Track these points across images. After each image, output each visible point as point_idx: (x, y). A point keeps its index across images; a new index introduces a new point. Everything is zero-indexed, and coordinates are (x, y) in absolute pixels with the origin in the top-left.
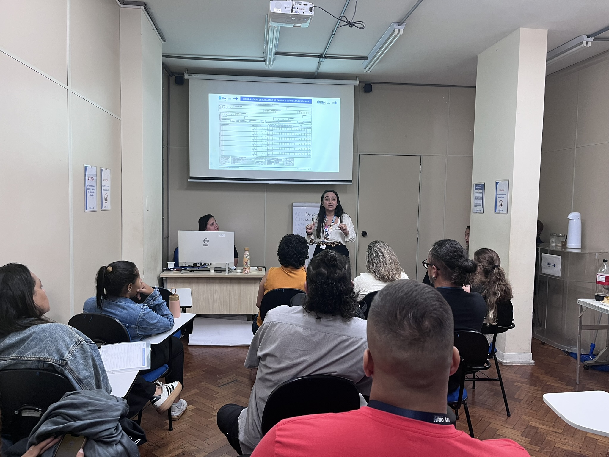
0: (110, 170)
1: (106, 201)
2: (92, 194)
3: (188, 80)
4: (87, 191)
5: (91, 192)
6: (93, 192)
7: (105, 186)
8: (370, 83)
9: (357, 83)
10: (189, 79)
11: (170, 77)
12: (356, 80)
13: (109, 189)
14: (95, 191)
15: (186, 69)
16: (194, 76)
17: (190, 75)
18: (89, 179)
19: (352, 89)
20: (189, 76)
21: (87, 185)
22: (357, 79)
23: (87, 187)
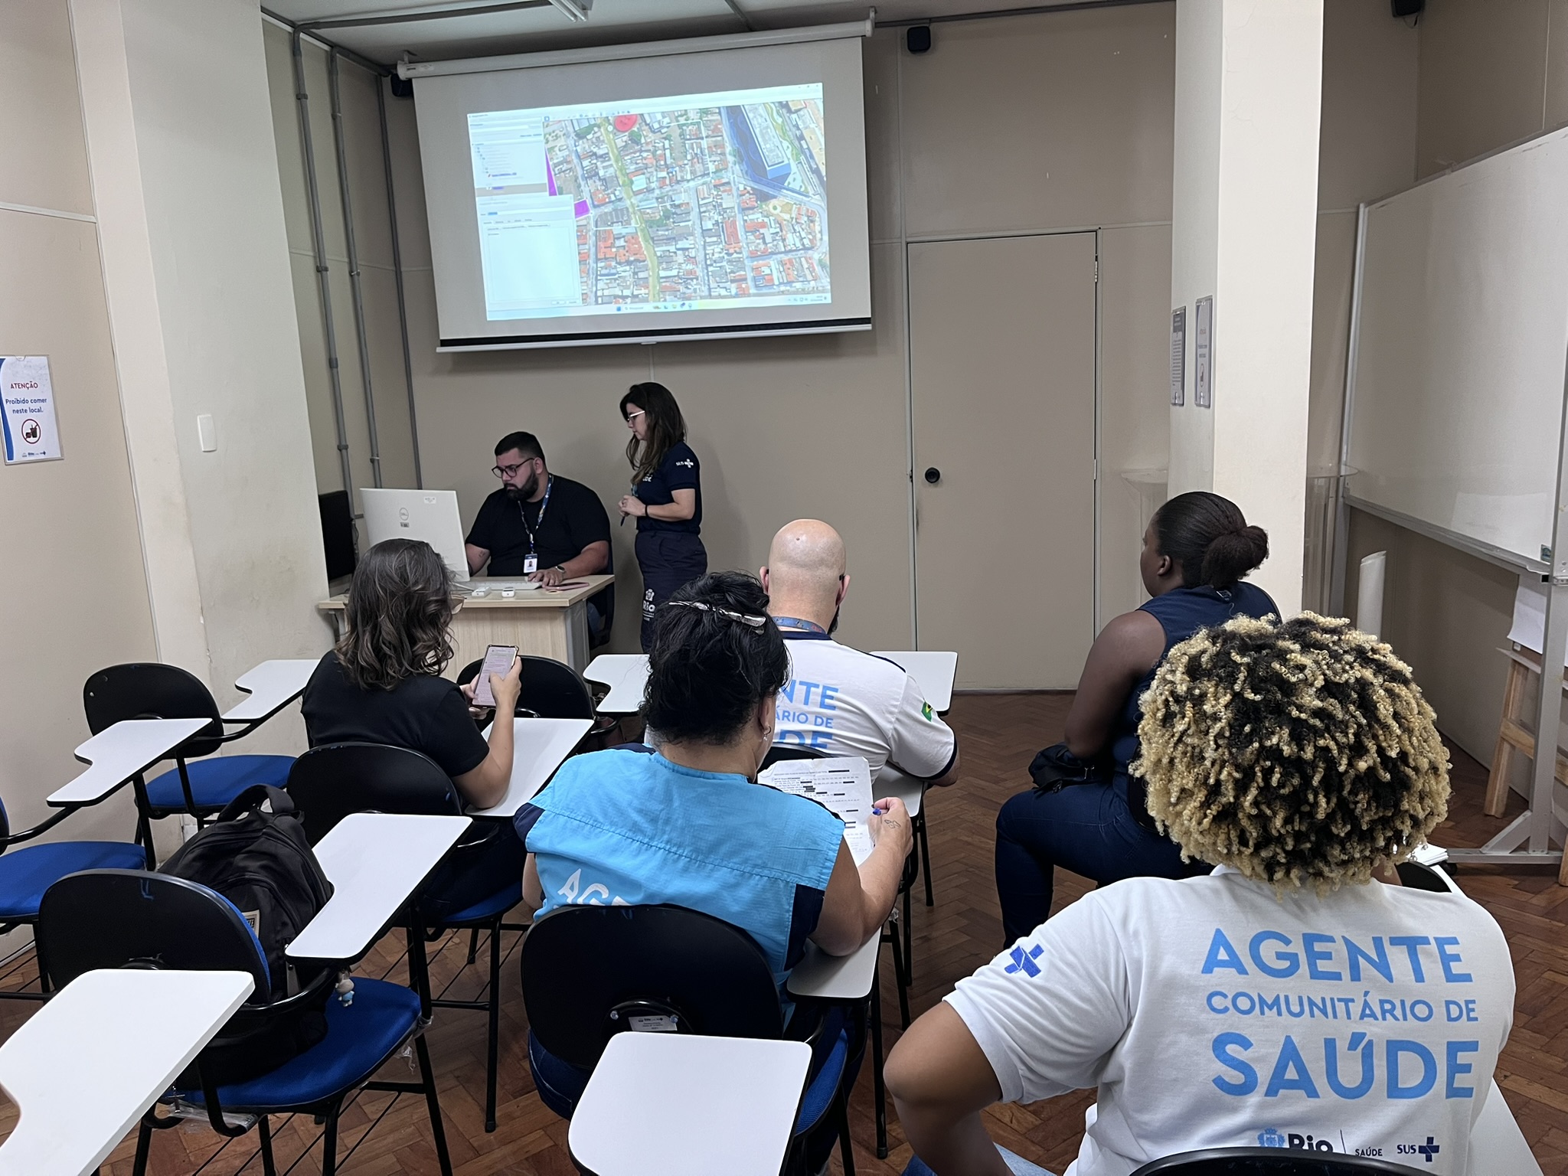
0: (45, 358)
1: (32, 439)
3: (409, 82)
7: (18, 402)
8: (928, 21)
9: (867, 27)
10: (413, 80)
11: (383, 78)
12: (863, 17)
13: (48, 407)
15: (405, 51)
16: (422, 69)
17: (412, 66)
19: (854, 52)
20: (409, 69)
22: (872, 15)
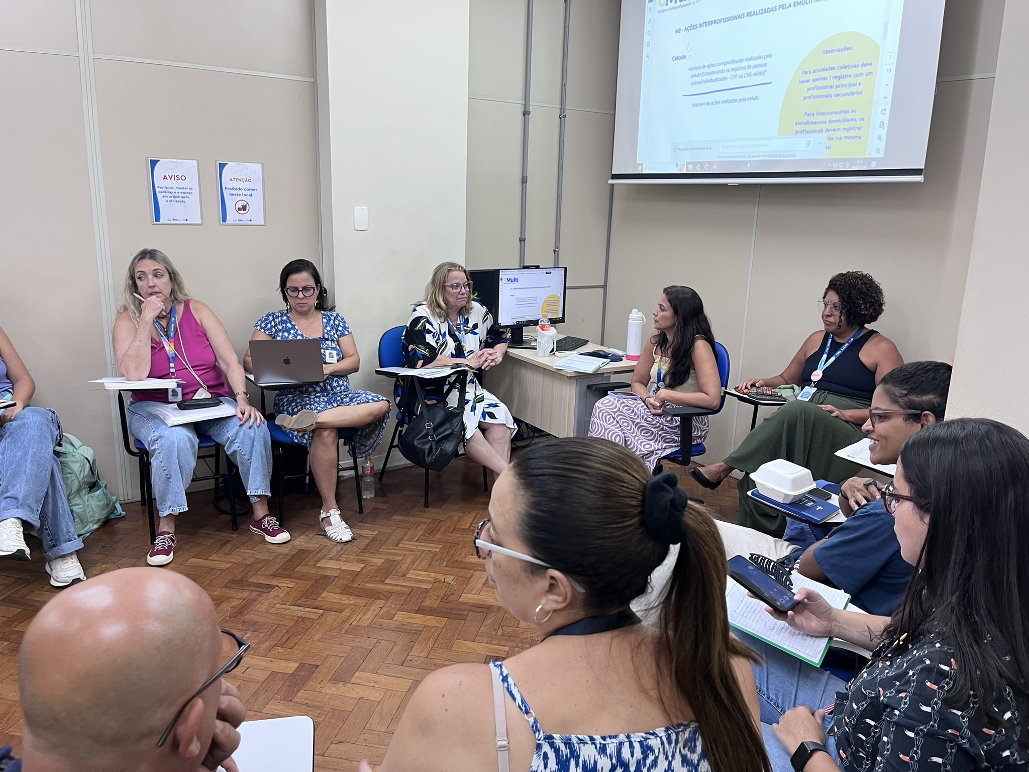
0: (261, 164)
1: (242, 212)
2: (177, 199)
4: (159, 196)
5: (174, 197)
6: (187, 197)
7: (234, 189)
13: (258, 194)
14: (195, 196)
18: (165, 178)
21: (158, 187)
23: (157, 190)
